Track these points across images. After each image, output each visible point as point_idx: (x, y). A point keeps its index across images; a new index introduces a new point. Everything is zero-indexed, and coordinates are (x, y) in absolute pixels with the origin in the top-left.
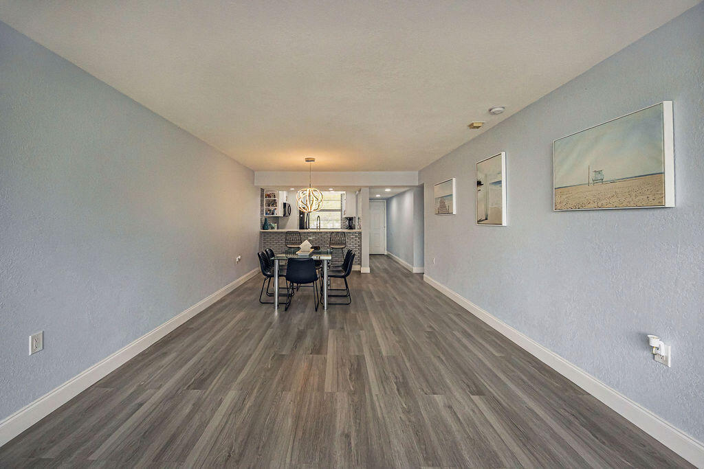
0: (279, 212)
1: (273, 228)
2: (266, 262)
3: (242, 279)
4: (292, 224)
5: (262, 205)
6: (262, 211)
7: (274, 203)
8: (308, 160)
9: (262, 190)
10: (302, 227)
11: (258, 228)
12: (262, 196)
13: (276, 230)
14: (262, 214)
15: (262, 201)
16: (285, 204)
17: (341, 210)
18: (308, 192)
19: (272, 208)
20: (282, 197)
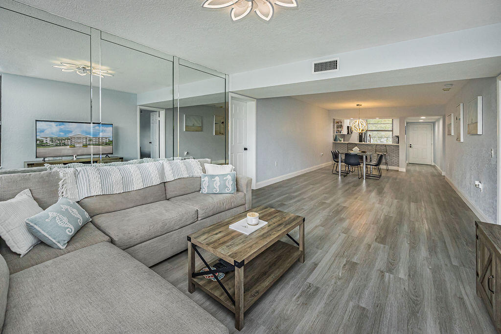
0: (345, 132)
1: (340, 141)
2: (335, 156)
3: (323, 165)
4: (354, 139)
5: (334, 128)
6: (334, 131)
7: (341, 126)
8: (358, 105)
9: (334, 120)
10: (361, 141)
11: (332, 140)
12: (334, 123)
13: (342, 142)
14: (334, 133)
15: (334, 126)
16: (348, 127)
17: (392, 131)
18: (357, 122)
19: (340, 129)
20: (347, 123)
